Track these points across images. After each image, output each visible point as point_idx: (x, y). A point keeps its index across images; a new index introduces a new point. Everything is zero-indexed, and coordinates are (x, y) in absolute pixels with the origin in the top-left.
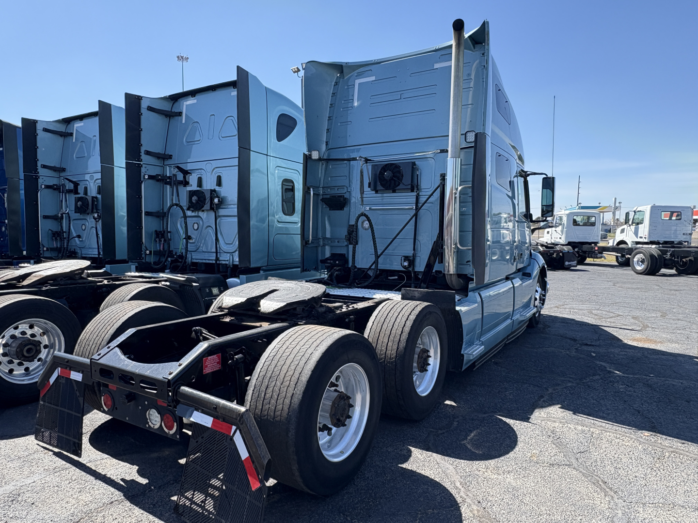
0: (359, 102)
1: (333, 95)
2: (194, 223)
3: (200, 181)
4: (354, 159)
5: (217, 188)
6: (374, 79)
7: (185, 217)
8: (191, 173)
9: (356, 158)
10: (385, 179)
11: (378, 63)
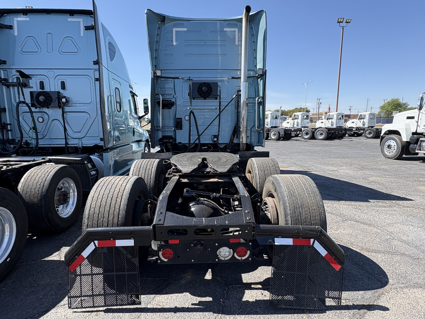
0: (177, 43)
1: (157, 35)
2: (39, 117)
3: (42, 84)
4: (178, 78)
5: (61, 91)
6: (186, 30)
7: (31, 112)
8: (31, 78)
9: (179, 77)
10: (203, 91)
11: (188, 20)
